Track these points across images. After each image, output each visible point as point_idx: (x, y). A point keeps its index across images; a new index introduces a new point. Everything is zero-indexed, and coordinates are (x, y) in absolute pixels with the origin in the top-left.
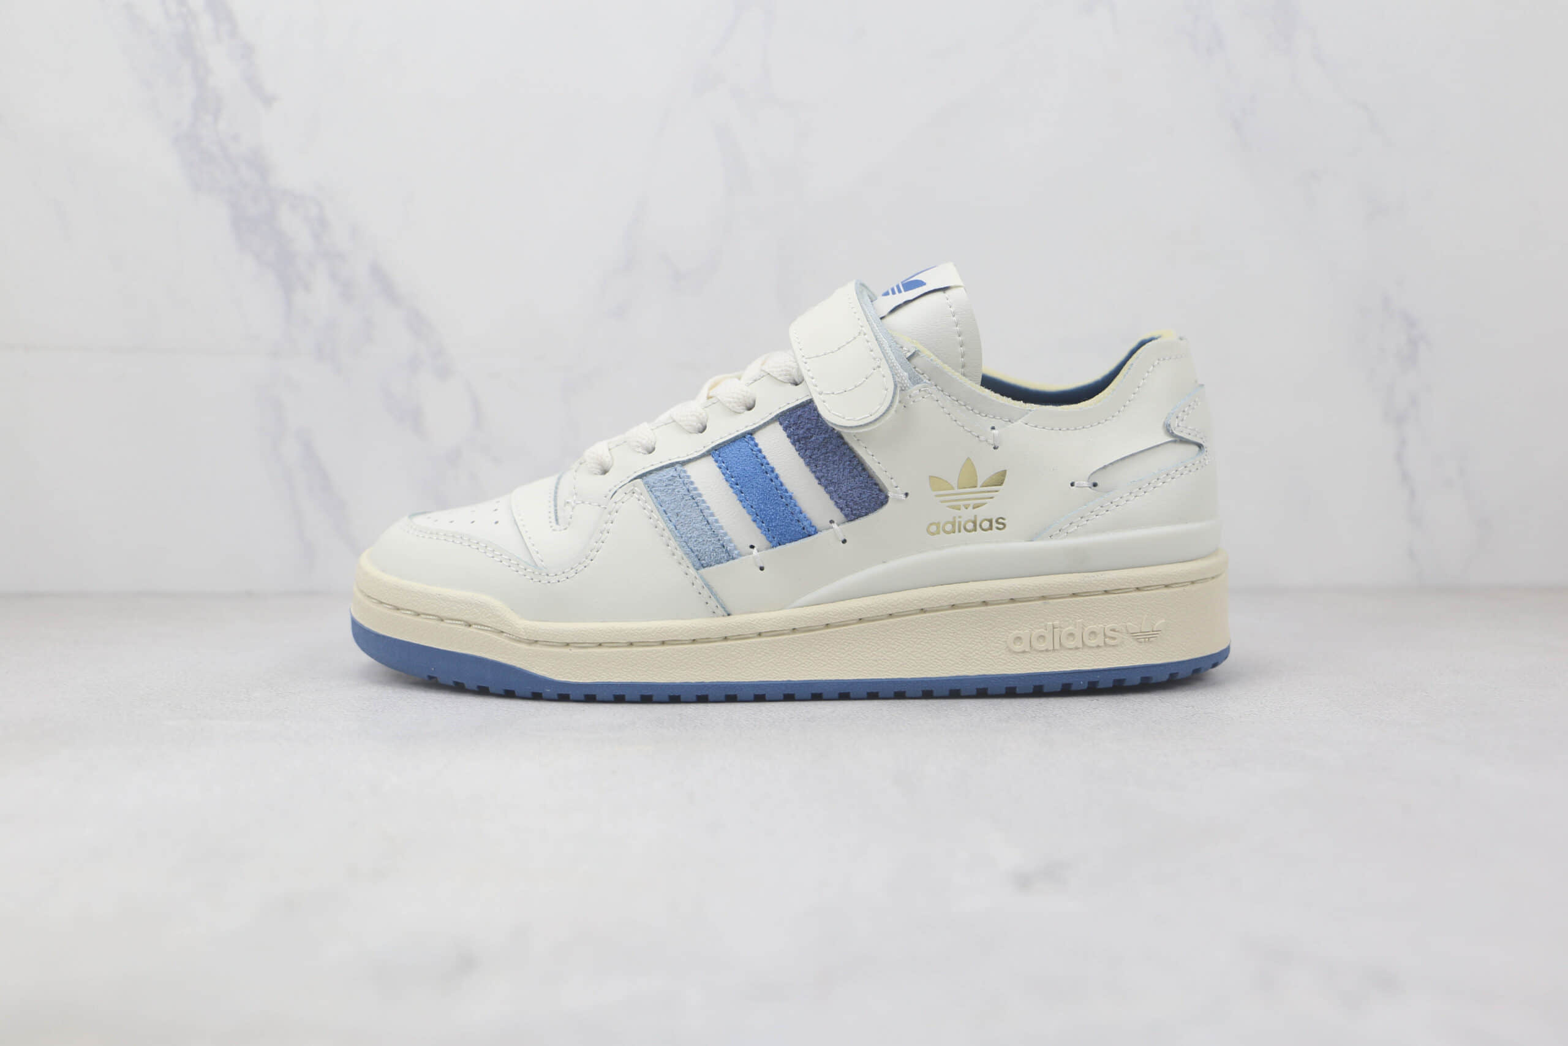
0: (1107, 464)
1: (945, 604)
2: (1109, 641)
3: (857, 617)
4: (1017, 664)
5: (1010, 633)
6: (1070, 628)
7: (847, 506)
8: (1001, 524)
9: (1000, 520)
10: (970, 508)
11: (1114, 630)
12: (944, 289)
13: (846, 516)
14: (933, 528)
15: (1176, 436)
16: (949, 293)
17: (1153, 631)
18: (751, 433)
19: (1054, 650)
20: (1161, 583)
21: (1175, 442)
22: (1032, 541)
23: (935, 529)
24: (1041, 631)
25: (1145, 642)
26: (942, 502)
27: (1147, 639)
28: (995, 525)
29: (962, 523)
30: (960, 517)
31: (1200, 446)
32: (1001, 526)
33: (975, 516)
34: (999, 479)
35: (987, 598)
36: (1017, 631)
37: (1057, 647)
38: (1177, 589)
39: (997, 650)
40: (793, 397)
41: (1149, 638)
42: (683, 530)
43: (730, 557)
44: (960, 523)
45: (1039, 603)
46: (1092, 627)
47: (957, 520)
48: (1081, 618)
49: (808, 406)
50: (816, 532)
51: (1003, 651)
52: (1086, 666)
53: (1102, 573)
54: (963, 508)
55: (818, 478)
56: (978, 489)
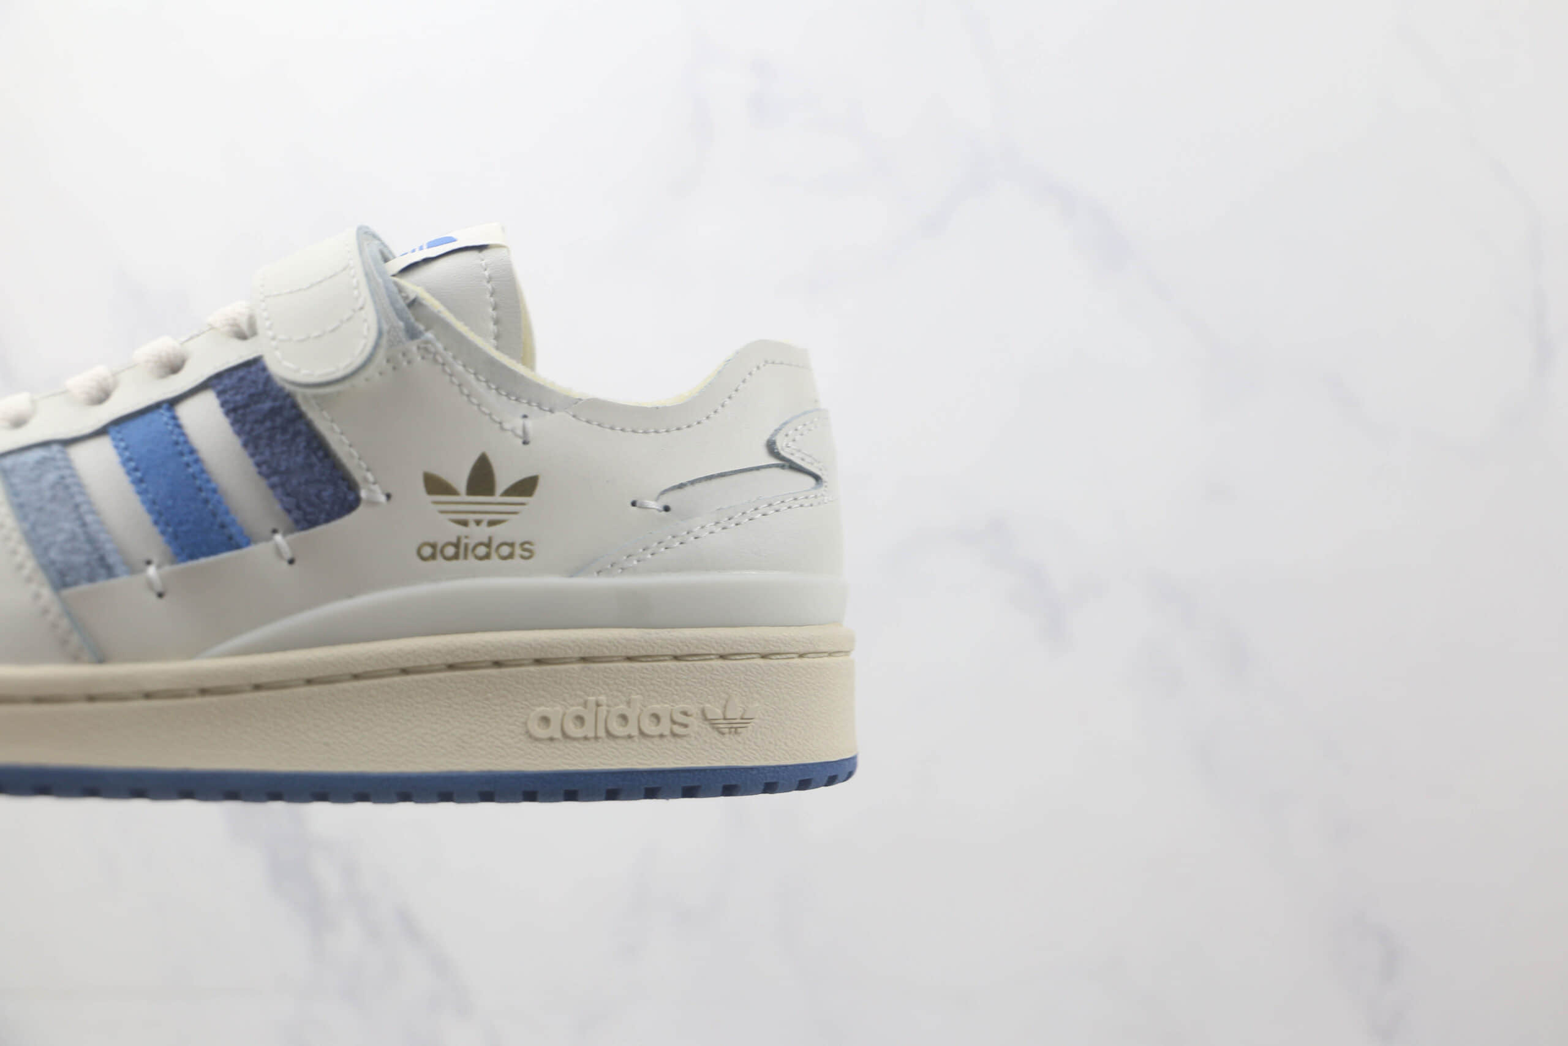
0: (684, 481)
1: (438, 662)
2: (678, 729)
3: (306, 676)
4: (540, 757)
5: (533, 710)
6: (622, 706)
7: (298, 507)
8: (527, 550)
9: (527, 546)
10: (484, 524)
11: (685, 714)
12: (481, 248)
13: (297, 522)
14: (427, 551)
15: (783, 458)
16: (485, 253)
17: (742, 719)
18: (173, 403)
19: (596, 738)
20: (755, 650)
21: (782, 467)
22: (572, 576)
23: (431, 552)
24: (579, 710)
25: (730, 733)
26: (442, 512)
27: (733, 730)
28: (518, 551)
29: (470, 547)
30: (466, 537)
31: (817, 478)
32: (526, 554)
33: (490, 539)
34: (526, 487)
35: (500, 657)
36: (542, 708)
37: (602, 733)
38: (776, 662)
39: (513, 735)
40: (236, 354)
41: (736, 728)
42: (42, 531)
43: (110, 572)
44: (466, 546)
45: (577, 667)
46: (657, 707)
47: (464, 541)
48: (638, 694)
49: (255, 364)
50: (248, 543)
51: (522, 737)
52: (641, 764)
53: (669, 630)
54: (472, 525)
55: (258, 465)
56: (497, 498)
